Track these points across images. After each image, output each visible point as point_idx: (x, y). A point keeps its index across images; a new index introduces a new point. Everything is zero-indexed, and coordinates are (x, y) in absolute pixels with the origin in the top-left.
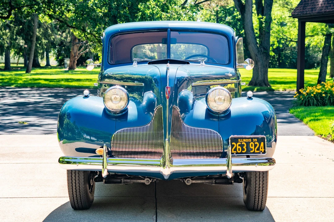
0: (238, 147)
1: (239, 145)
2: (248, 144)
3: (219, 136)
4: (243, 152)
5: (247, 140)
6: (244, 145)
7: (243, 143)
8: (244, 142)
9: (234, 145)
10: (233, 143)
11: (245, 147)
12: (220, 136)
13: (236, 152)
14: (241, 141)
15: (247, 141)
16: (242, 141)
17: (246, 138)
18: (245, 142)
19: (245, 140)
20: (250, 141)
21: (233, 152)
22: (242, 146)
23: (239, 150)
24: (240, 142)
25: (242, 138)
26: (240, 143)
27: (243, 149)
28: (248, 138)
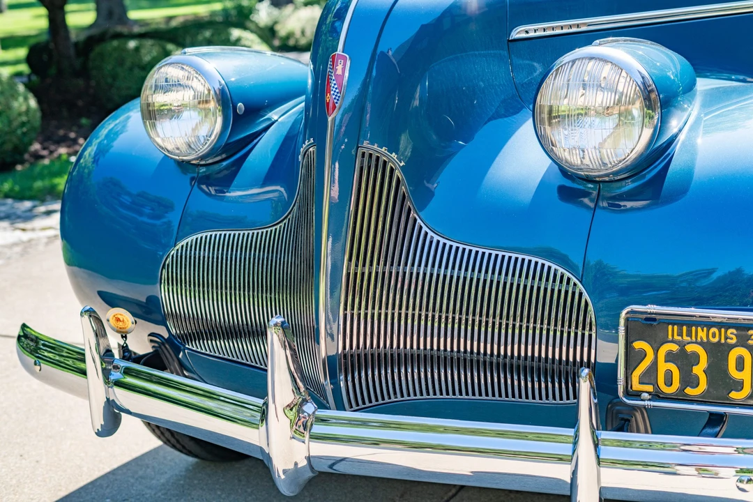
0: (663, 367)
1: (670, 357)
2: (718, 353)
3: (581, 294)
4: (689, 391)
5: (715, 336)
6: (695, 359)
7: (689, 348)
8: (696, 343)
9: (643, 355)
10: (638, 345)
11: (699, 370)
12: (586, 296)
13: (650, 388)
14: (680, 334)
15: (716, 340)
16: (689, 334)
17: (708, 324)
18: (701, 344)
19: (702, 334)
20: (734, 341)
21: (636, 386)
22: (684, 360)
23: (669, 382)
24: (673, 341)
25: (689, 324)
26: (675, 348)
27: (689, 380)
28: (721, 325)
